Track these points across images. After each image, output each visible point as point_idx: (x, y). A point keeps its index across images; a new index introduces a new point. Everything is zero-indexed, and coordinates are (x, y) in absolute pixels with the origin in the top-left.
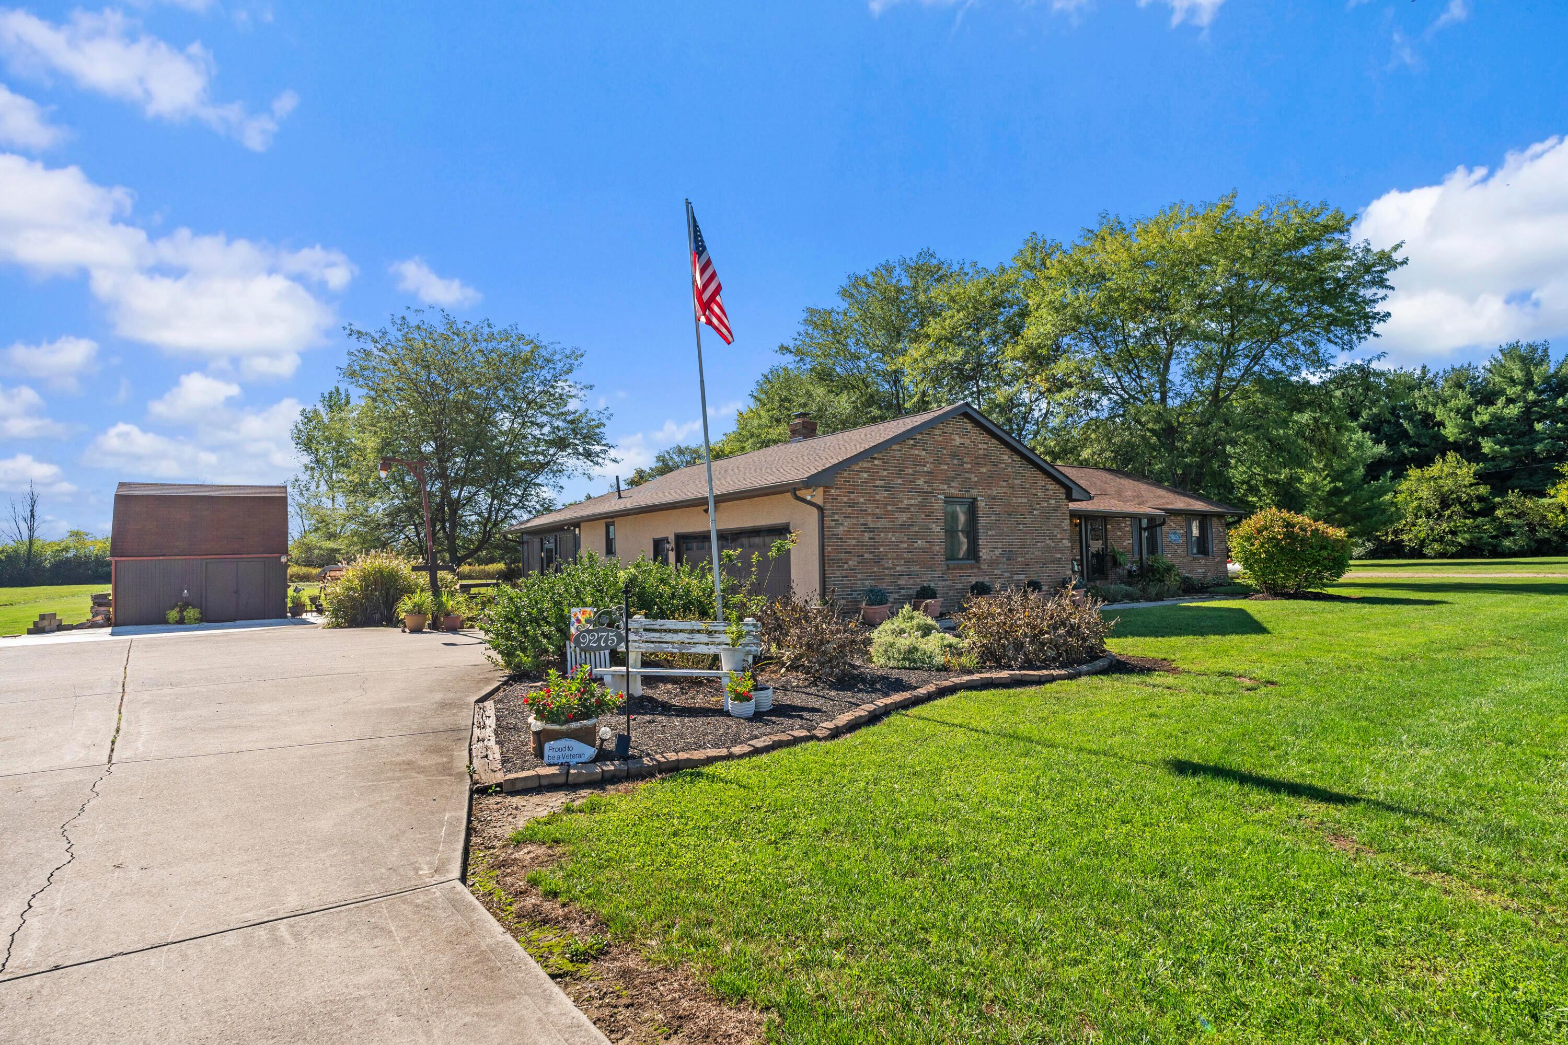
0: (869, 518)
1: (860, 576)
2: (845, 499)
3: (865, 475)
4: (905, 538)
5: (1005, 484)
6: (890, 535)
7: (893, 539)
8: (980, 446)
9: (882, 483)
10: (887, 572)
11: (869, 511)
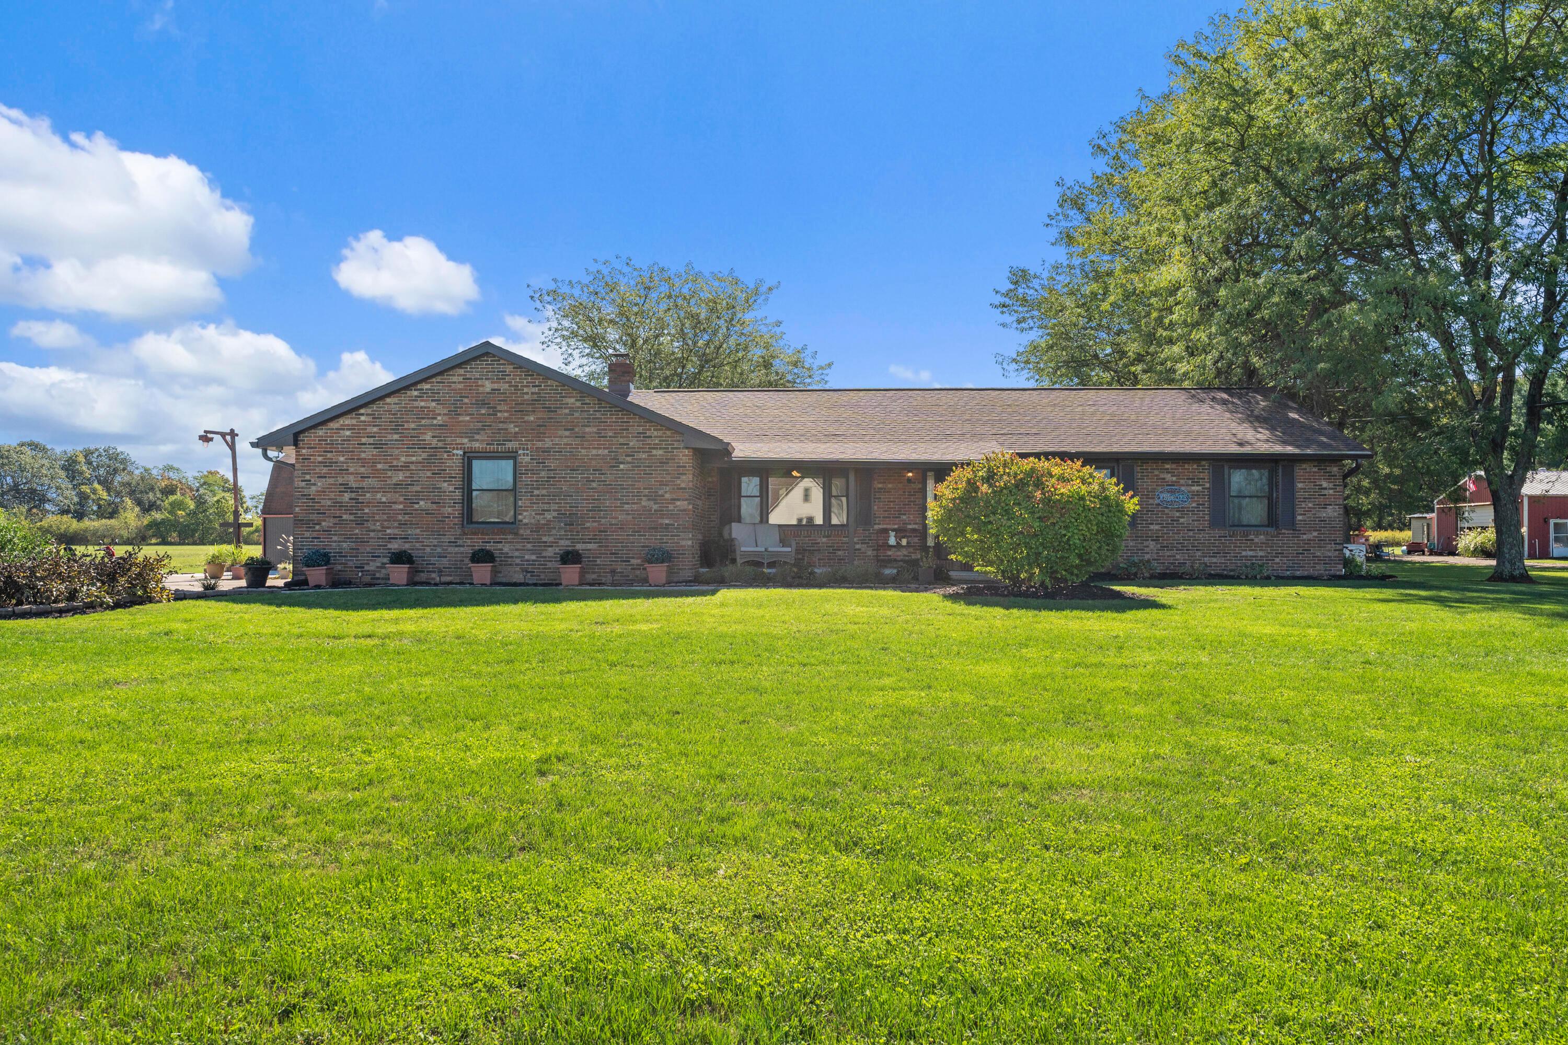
0: (351, 478)
1: (335, 538)
2: (320, 459)
3: (348, 433)
4: (401, 499)
5: (567, 433)
6: (379, 496)
7: (384, 499)
8: (526, 390)
9: (371, 440)
10: (372, 534)
11: (351, 470)
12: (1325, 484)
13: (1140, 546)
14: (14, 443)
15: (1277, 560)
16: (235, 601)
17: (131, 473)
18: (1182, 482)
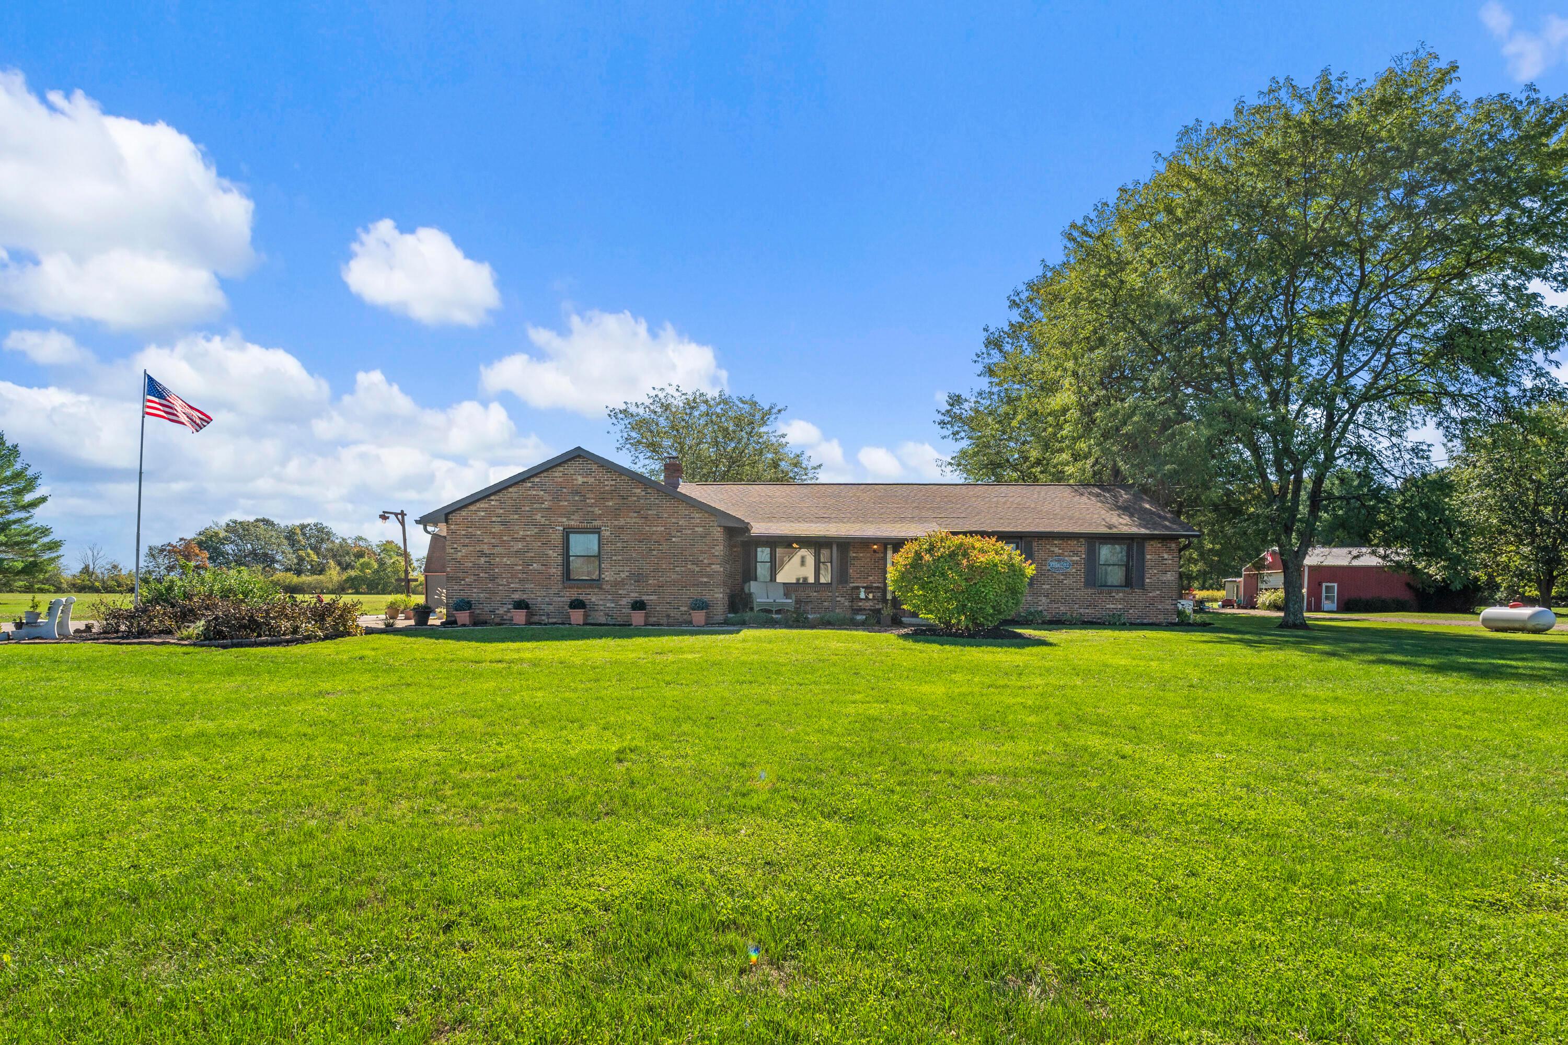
0: (486, 546)
1: (475, 590)
2: (463, 532)
3: (483, 514)
4: (521, 562)
5: (635, 515)
6: (505, 560)
7: (508, 562)
8: (606, 483)
9: (499, 519)
10: (501, 588)
11: (486, 541)
12: (1166, 556)
13: (1036, 601)
14: (252, 519)
15: (1131, 611)
16: (407, 635)
17: (333, 542)
18: (1066, 554)
